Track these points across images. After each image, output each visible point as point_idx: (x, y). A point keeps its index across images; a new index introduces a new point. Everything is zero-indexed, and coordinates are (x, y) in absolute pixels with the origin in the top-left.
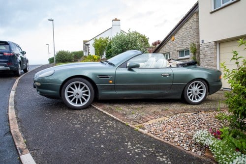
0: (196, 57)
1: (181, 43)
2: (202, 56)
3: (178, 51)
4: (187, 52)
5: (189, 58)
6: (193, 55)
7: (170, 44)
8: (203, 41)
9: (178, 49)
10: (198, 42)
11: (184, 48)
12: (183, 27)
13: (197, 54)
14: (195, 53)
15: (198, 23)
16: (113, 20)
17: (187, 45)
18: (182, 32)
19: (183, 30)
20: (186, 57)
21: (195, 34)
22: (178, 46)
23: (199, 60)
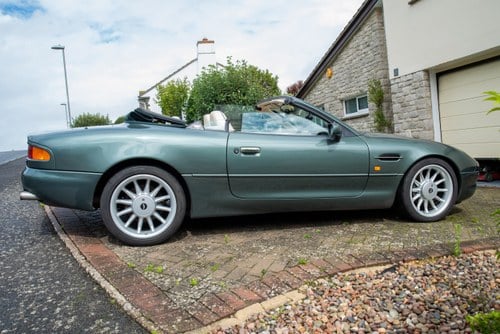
0: (385, 112)
1: (347, 81)
2: (396, 107)
3: (342, 101)
4: (363, 102)
5: (367, 115)
6: (376, 108)
7: (323, 86)
8: (396, 72)
9: (342, 96)
10: (386, 76)
11: (354, 92)
12: (351, 45)
13: (384, 105)
14: (379, 102)
15: (384, 32)
16: (199, 42)
17: (360, 86)
18: (348, 56)
19: (350, 52)
20: (360, 112)
21: (378, 58)
22: (341, 90)
23: (391, 117)
